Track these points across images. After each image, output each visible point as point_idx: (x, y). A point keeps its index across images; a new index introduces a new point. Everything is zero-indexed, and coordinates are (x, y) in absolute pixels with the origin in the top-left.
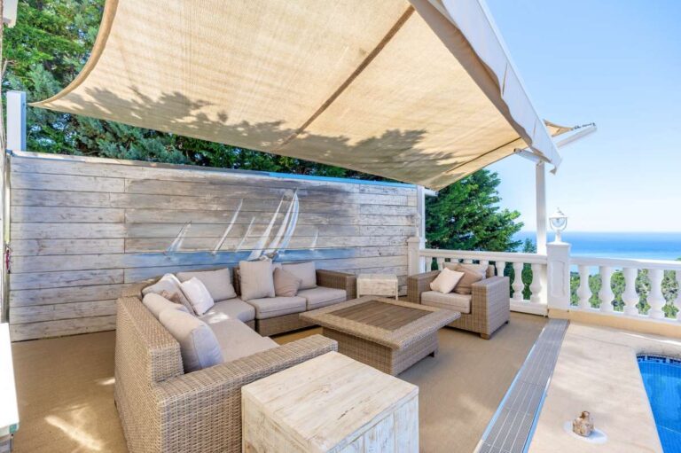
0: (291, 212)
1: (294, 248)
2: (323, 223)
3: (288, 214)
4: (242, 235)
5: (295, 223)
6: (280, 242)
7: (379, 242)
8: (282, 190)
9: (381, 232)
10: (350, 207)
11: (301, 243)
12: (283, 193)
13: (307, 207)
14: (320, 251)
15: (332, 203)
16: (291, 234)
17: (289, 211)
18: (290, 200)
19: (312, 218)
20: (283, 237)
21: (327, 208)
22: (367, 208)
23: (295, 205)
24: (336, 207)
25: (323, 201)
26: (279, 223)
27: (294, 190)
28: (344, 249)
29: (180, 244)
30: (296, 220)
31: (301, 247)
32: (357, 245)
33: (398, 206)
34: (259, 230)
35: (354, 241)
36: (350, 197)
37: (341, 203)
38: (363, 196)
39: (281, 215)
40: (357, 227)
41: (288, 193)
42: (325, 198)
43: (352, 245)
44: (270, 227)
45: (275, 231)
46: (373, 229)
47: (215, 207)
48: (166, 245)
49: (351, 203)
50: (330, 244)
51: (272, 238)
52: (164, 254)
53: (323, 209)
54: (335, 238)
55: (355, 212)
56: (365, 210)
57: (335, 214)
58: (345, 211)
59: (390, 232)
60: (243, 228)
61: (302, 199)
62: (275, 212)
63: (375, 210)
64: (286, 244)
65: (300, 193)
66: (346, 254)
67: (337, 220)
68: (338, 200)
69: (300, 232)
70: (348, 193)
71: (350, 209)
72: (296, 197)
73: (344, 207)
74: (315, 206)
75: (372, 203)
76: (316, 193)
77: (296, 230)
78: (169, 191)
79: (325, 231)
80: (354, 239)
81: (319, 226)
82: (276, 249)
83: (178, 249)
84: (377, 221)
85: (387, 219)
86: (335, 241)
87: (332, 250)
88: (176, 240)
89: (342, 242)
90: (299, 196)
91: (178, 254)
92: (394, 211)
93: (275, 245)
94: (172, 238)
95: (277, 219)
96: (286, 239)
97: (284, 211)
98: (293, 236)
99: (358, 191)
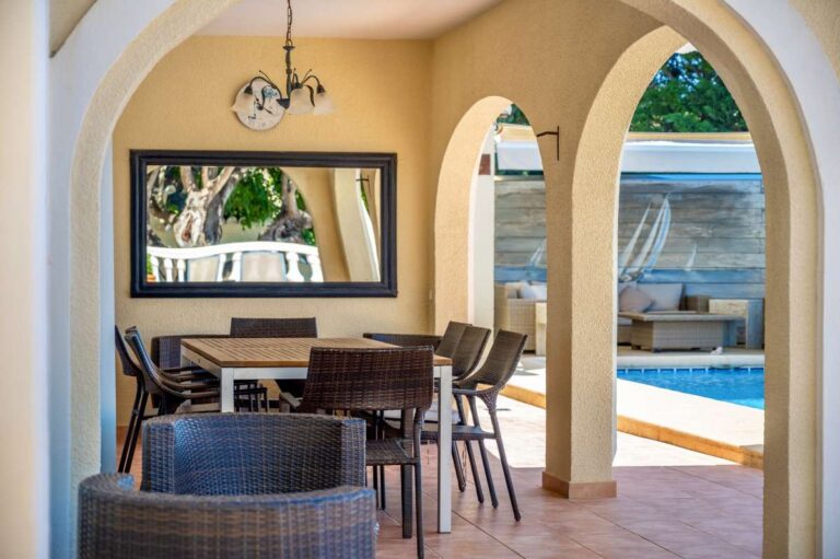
0: (660, 223)
1: (664, 267)
2: (704, 235)
3: (656, 225)
5: (665, 235)
6: (646, 259)
8: (649, 196)
10: (744, 213)
11: (673, 261)
12: (650, 199)
13: (681, 215)
14: (699, 271)
15: (718, 209)
16: (660, 249)
17: (658, 220)
18: (659, 207)
19: (688, 229)
20: (649, 253)
21: (710, 217)
23: (665, 213)
24: (723, 214)
25: (704, 207)
26: (644, 236)
27: (664, 195)
28: (734, 271)
29: (539, 259)
30: (666, 232)
31: (673, 267)
32: (756, 265)
35: (750, 260)
36: (745, 200)
37: (730, 208)
39: (647, 226)
40: (757, 241)
41: (656, 199)
42: (708, 203)
43: (747, 265)
44: (633, 241)
45: (639, 246)
48: (526, 259)
49: (746, 207)
50: (713, 264)
51: (636, 253)
52: (524, 269)
53: (703, 218)
54: (721, 256)
55: (753, 220)
57: (721, 223)
58: (739, 219)
61: (675, 207)
62: (639, 222)
64: (655, 261)
65: (672, 198)
66: (738, 277)
67: (725, 231)
68: (726, 204)
69: (671, 247)
70: (741, 194)
71: (744, 216)
72: (666, 203)
73: (734, 214)
74: (691, 215)
76: (693, 197)
77: (666, 244)
78: (528, 205)
79: (707, 245)
80: (750, 257)
81: (697, 239)
82: (641, 268)
83: (537, 264)
86: (722, 260)
87: (717, 271)
88: (535, 255)
89: (733, 261)
90: (671, 202)
91: (537, 269)
93: (639, 262)
94: (531, 252)
95: (642, 231)
96: (652, 256)
97: (650, 222)
98: (663, 253)
99: (759, 190)
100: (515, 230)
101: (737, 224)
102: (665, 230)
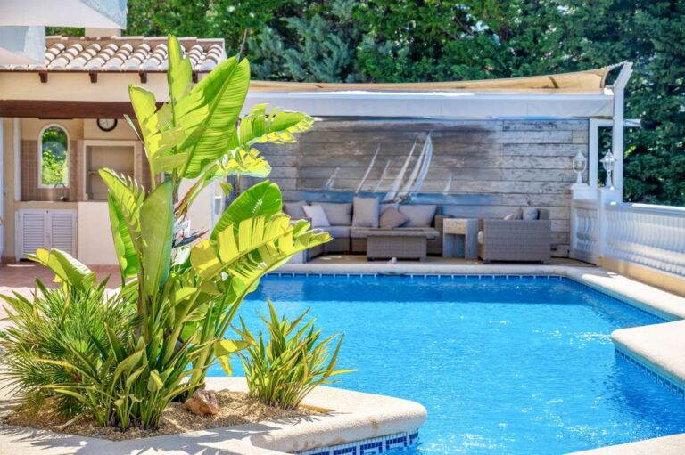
0: (424, 155)
1: (426, 191)
2: (458, 165)
3: (421, 158)
4: (379, 177)
5: (428, 165)
6: (413, 185)
7: (527, 188)
8: (416, 133)
9: (530, 176)
10: (490, 147)
11: (434, 186)
12: (416, 136)
13: (441, 149)
14: (453, 195)
15: (469, 144)
16: (424, 176)
17: (423, 153)
18: (424, 142)
19: (445, 161)
20: (415, 180)
21: (462, 150)
22: (512, 148)
23: (428, 147)
24: (473, 148)
25: (457, 142)
26: (412, 166)
27: (428, 133)
28: (481, 195)
29: (331, 185)
30: (429, 162)
31: (433, 191)
32: (498, 191)
33: (557, 145)
34: (394, 173)
35: (494, 186)
36: (490, 137)
37: (479, 144)
38: (507, 135)
39: (414, 158)
40: (499, 170)
41: (421, 136)
42: (461, 139)
43: (491, 190)
44: (404, 170)
45: (408, 174)
46: (519, 173)
47: (357, 152)
48: (323, 185)
49: (492, 142)
50: (464, 190)
51: (406, 180)
52: (321, 192)
53: (457, 151)
54: (471, 183)
55: (497, 153)
56: (509, 151)
57: (471, 155)
58: (485, 152)
59: (545, 177)
60: (379, 170)
61: (435, 142)
62: (408, 155)
63: (523, 150)
64: (419, 187)
65: (434, 135)
66: (484, 200)
67: (474, 163)
68: (476, 140)
69: (432, 175)
70: (488, 132)
71: (490, 150)
72: (429, 139)
73: (482, 148)
74: (448, 149)
75: (520, 141)
76: (450, 134)
77: (429, 173)
78: (324, 140)
79: (460, 174)
80: (494, 184)
81: (453, 168)
82: (409, 192)
83: (331, 189)
84: (526, 163)
85: (541, 161)
86: (471, 186)
87: (467, 195)
88: (330, 180)
89: (479, 187)
90: (433, 138)
91: (331, 192)
92: (550, 151)
93: (408, 187)
94: (326, 178)
95: (410, 162)
96: (418, 183)
97: (417, 154)
98: (426, 180)
99: (501, 128)
100: (315, 161)
101: (483, 156)
102: (428, 162)
